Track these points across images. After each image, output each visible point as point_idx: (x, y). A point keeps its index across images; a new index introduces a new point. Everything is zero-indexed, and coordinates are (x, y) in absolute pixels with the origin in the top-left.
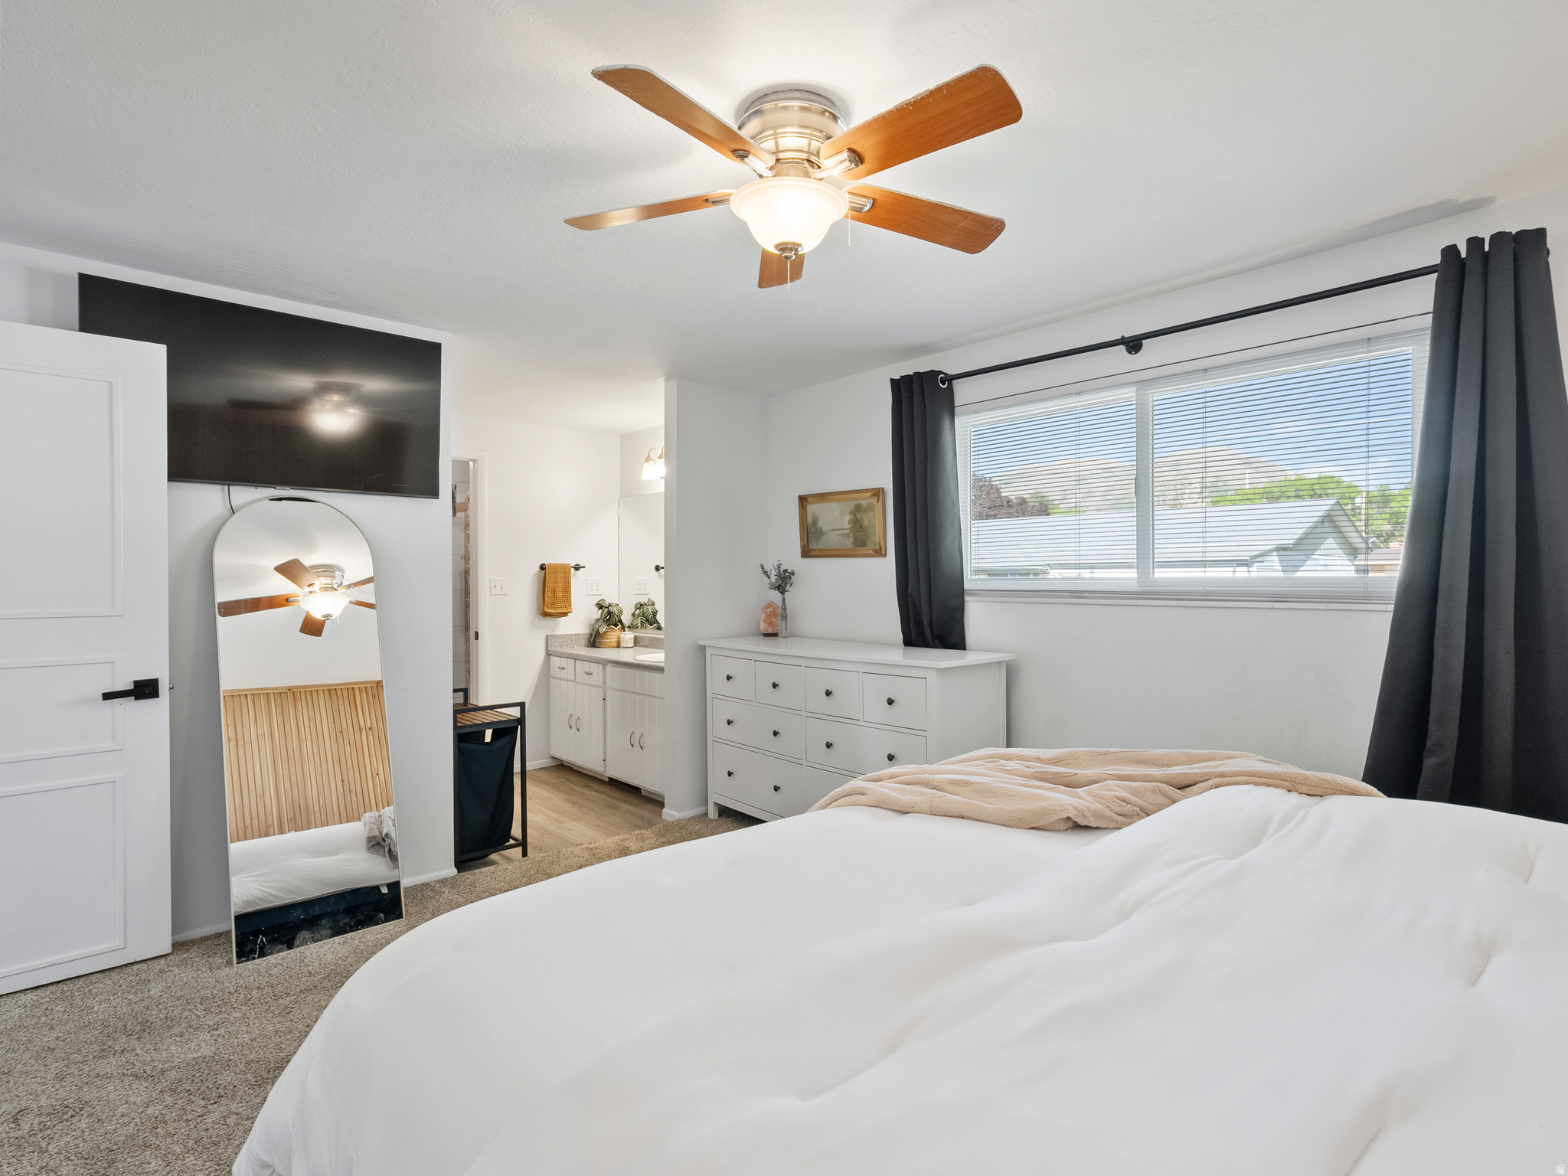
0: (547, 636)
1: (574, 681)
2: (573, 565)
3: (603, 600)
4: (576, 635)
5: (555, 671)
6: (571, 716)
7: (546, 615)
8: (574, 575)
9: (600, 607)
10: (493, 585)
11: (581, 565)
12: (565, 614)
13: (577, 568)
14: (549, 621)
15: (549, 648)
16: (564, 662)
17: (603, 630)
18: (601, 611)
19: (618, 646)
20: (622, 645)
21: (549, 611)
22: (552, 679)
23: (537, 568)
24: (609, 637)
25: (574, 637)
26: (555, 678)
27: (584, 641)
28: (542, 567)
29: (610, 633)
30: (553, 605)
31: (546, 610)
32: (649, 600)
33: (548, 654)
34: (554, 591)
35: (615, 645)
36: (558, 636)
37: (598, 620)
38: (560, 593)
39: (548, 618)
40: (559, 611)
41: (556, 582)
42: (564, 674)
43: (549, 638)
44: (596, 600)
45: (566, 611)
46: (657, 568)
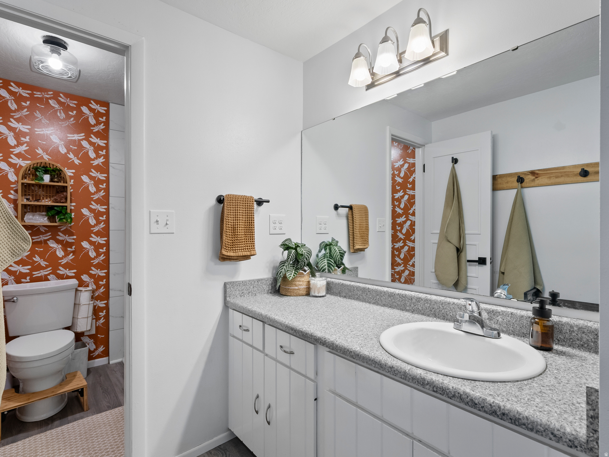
0: (225, 284)
1: (263, 352)
2: (256, 197)
3: (289, 240)
4: (258, 280)
5: (234, 329)
6: (258, 397)
7: (224, 258)
8: (257, 211)
9: (286, 247)
10: (153, 220)
11: (264, 198)
12: (247, 257)
13: (260, 203)
14: (227, 266)
15: (228, 299)
16: (247, 321)
17: (290, 275)
18: (287, 252)
19: (308, 294)
20: (312, 293)
21: (229, 254)
22: (231, 338)
23: (213, 201)
24: (297, 283)
25: (256, 283)
26: (234, 337)
27: (267, 287)
28: (220, 200)
29: (299, 279)
30: (233, 246)
31: (224, 253)
32: (333, 239)
33: (226, 306)
34: (234, 229)
35: (304, 292)
36: (238, 284)
37: (283, 263)
38: (241, 232)
39: (227, 262)
40: (241, 254)
41: (236, 218)
42: (247, 337)
43: (228, 286)
44: (281, 239)
45: (248, 253)
46: (336, 207)
